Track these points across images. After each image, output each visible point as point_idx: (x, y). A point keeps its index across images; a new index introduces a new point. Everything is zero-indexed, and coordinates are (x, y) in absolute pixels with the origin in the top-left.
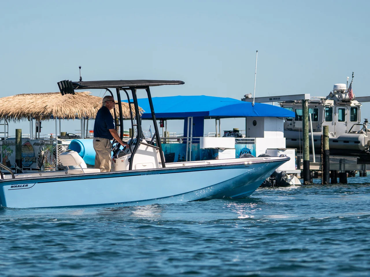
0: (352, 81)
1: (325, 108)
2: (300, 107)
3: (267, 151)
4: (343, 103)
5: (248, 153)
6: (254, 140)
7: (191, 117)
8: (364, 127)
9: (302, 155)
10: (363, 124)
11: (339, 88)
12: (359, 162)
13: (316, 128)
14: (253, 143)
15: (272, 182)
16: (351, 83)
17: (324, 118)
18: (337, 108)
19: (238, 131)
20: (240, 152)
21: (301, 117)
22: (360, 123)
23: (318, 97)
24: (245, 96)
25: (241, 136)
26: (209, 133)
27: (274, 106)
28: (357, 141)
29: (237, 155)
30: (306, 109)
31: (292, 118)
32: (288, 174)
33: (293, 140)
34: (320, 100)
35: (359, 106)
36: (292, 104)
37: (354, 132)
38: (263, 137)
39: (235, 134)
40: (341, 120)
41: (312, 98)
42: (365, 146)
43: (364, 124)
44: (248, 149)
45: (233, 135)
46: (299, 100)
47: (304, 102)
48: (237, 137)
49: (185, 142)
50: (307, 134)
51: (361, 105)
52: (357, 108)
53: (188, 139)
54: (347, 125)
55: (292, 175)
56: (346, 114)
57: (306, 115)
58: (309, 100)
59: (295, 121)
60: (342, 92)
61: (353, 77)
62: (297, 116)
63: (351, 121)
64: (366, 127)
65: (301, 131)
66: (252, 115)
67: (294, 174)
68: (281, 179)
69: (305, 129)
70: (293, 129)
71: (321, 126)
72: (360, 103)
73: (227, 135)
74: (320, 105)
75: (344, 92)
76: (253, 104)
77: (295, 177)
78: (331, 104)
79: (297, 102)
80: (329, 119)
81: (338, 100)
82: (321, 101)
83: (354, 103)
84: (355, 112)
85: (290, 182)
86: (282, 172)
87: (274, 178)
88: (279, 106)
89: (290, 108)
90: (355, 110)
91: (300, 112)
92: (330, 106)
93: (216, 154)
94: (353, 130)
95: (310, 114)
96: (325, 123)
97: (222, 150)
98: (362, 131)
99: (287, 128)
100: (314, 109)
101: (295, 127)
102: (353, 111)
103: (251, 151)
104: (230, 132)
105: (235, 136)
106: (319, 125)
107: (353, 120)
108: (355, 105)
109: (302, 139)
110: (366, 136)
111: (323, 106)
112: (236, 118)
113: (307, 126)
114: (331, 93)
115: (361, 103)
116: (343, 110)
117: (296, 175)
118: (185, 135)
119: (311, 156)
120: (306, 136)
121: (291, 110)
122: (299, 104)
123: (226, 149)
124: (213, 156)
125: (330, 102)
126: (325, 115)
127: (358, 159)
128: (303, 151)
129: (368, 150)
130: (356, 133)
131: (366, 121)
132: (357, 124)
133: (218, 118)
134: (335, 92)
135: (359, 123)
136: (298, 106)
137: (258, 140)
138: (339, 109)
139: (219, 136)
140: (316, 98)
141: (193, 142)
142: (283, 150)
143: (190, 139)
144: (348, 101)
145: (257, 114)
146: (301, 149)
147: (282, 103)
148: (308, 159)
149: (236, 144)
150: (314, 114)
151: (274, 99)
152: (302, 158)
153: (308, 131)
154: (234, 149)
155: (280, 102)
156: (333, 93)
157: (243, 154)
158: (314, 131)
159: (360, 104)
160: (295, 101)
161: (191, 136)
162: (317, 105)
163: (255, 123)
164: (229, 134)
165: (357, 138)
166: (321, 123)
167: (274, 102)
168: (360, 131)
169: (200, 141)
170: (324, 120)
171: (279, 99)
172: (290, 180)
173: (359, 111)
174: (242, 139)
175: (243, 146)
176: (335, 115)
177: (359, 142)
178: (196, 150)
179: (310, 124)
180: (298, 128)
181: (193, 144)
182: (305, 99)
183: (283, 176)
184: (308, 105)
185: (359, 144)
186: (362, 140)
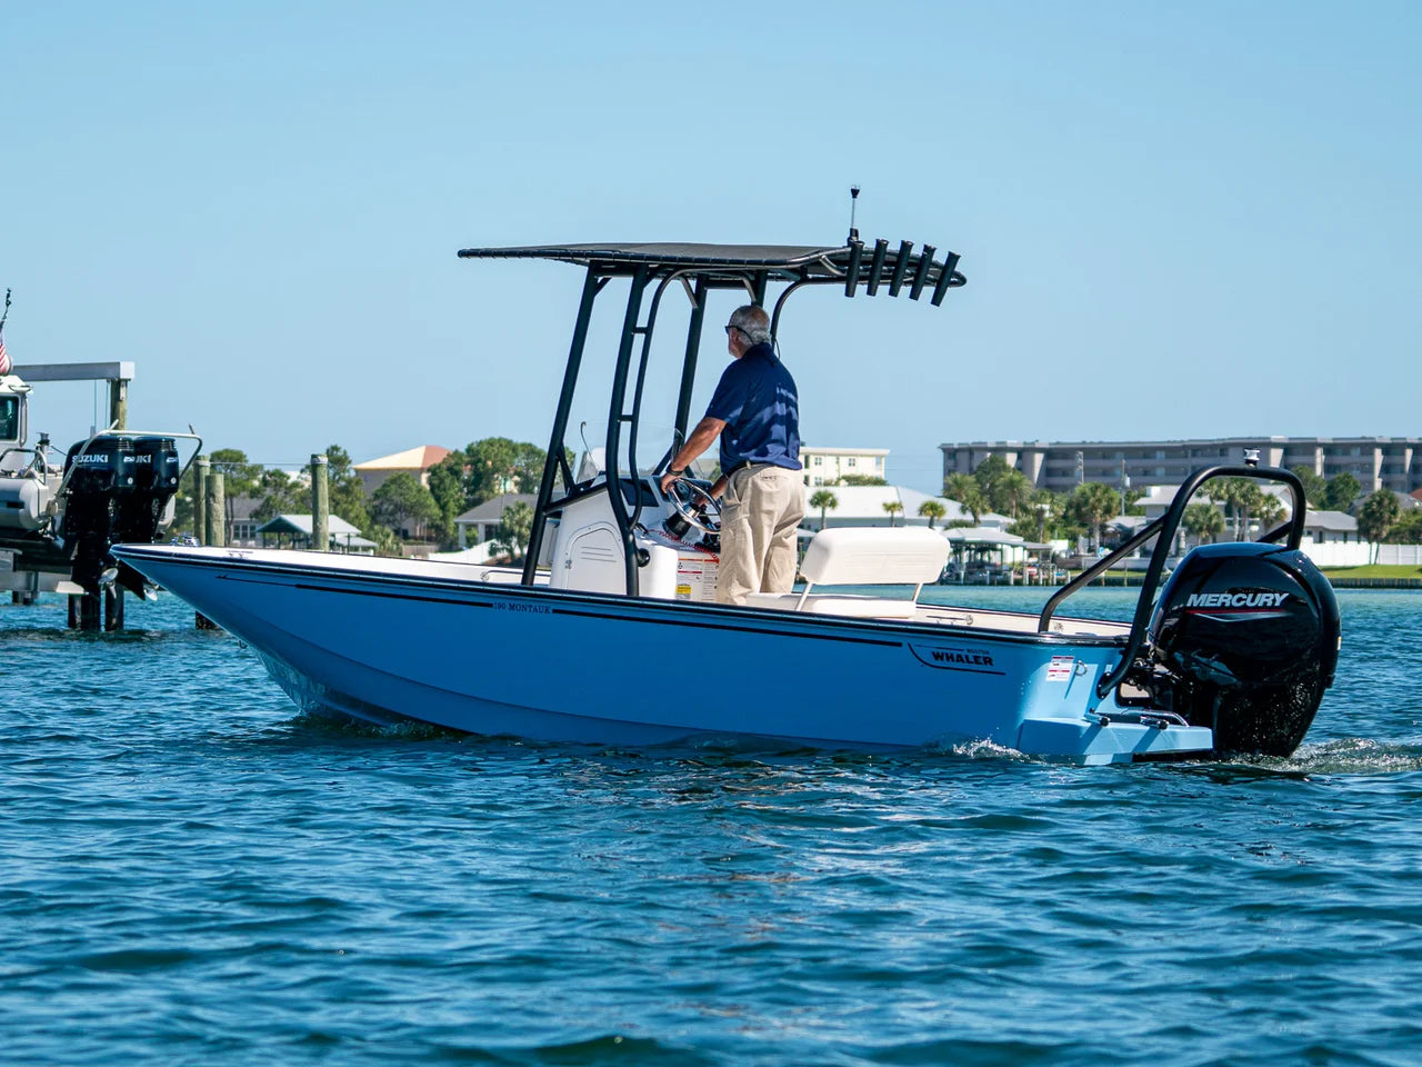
0: (5, 318)
8: (38, 457)
10: (34, 449)
12: (19, 564)
22: (24, 447)
28: (12, 499)
35: (23, 395)
37: (6, 474)
42: (39, 517)
43: (39, 451)
51: (31, 392)
52: (17, 399)
61: (7, 305)
64: (45, 459)
72: (28, 383)
83: (8, 385)
84: (10, 412)
90: (10, 404)
98: (33, 469)
102: (7, 409)
107: (5, 434)
108: (11, 391)
110: (42, 487)
115: (31, 384)
127: (15, 555)
129: (49, 528)
130: (14, 475)
131: (44, 442)
132: (17, 450)
135: (21, 444)
159: (27, 389)
165: (16, 493)
168: (24, 471)
173: (24, 408)
177: (20, 505)
185: (21, 510)
186: (30, 497)
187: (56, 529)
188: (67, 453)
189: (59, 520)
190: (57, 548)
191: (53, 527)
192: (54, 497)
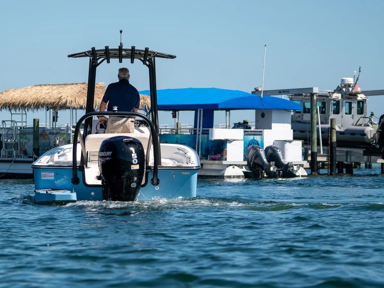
0: (359, 76)
1: (332, 101)
2: (309, 100)
3: (275, 142)
4: (350, 97)
5: (256, 144)
6: (261, 132)
7: (200, 109)
8: (370, 120)
9: (310, 147)
10: (369, 117)
11: (346, 82)
12: (365, 154)
13: (324, 121)
14: (261, 135)
15: (279, 173)
16: (358, 77)
17: (332, 111)
18: (344, 101)
19: (247, 123)
20: (248, 143)
21: (309, 109)
22: (366, 117)
23: (326, 90)
24: (255, 89)
25: (250, 128)
26: (220, 124)
27: (283, 99)
28: (363, 133)
29: (246, 146)
30: (314, 102)
31: (300, 111)
32: (295, 165)
33: (301, 132)
34: (328, 93)
35: (365, 100)
36: (301, 97)
37: (360, 125)
38: (271, 128)
39: (244, 125)
40: (348, 113)
41: (320, 91)
42: (371, 138)
43: (371, 118)
44: (256, 141)
45: (242, 126)
46: (308, 93)
47: (312, 95)
48: (246, 129)
49: (195, 134)
50: (315, 126)
51: (368, 99)
52: (363, 101)
53: (198, 131)
54: (354, 118)
55: (299, 166)
56: (353, 107)
57: (314, 108)
58: (317, 93)
59: (303, 114)
60: (349, 86)
61: (360, 72)
62: (305, 108)
63: (358, 114)
64: (372, 120)
65: (309, 123)
66: (260, 108)
67: (300, 165)
68: (288, 170)
69: (313, 121)
70: (301, 121)
71: (328, 119)
72: (367, 96)
73: (236, 126)
74: (328, 98)
75: (352, 86)
76: (261, 97)
77: (301, 168)
78: (339, 97)
79: (306, 95)
80: (337, 112)
81: (345, 94)
82: (328, 95)
83: (360, 97)
84: (361, 106)
85: (296, 172)
86: (288, 163)
87: (280, 169)
88: (288, 99)
89: (298, 101)
90: (361, 103)
91: (308, 105)
92: (337, 100)
93: (225, 145)
94: (359, 123)
95: (318, 107)
96: (332, 116)
97: (230, 141)
98: (368, 124)
99: (295, 121)
100: (322, 102)
101: (304, 119)
103: (259, 142)
104: (239, 123)
105: (244, 127)
106: (326, 117)
107: (360, 113)
108: (361, 99)
109: (310, 131)
110: (372, 129)
111: (331, 99)
112: (245, 110)
113: (315, 119)
114: (338, 87)
115: (368, 97)
116: (350, 104)
117: (302, 166)
118: (195, 126)
119: (318, 147)
120: (314, 128)
121: (299, 103)
122: (307, 97)
123: (234, 140)
124: (222, 147)
125: (337, 96)
126: (332, 108)
127: (364, 151)
128: (310, 142)
129: (374, 142)
130: (363, 125)
131: (372, 115)
132: (364, 117)
133: (228, 110)
134: (343, 86)
135: (365, 116)
136: (306, 99)
137: (266, 132)
138: (346, 102)
139: (229, 127)
140: (324, 91)
141: (203, 134)
142: (290, 142)
143: (199, 131)
144: (355, 95)
145: (265, 107)
146: (309, 141)
147: (291, 96)
148: (316, 151)
149: (244, 135)
150: (322, 107)
151: (283, 92)
152: (309, 150)
153: (315, 123)
154: (242, 140)
155: (289, 95)
156: (340, 86)
157: (251, 145)
158: (322, 123)
160: (304, 94)
161: (201, 127)
162: (325, 98)
163: (263, 116)
164: (238, 125)
165: (363, 131)
166: (329, 116)
167: (283, 95)
168: (366, 124)
169: (210, 132)
170: (331, 112)
171: (288, 92)
172: (296, 171)
173: (366, 104)
174: (250, 131)
175: (251, 138)
176: (343, 108)
177: (365, 135)
178: (206, 140)
179: (318, 117)
180: (307, 120)
181: (203, 135)
182: (314, 92)
183: (289, 167)
184: (316, 98)
185: (365, 136)
186: (368, 133)
187: (377, 142)
188: (379, 118)
189: (377, 139)
190: (377, 148)
191: (375, 141)
192: (376, 132)
